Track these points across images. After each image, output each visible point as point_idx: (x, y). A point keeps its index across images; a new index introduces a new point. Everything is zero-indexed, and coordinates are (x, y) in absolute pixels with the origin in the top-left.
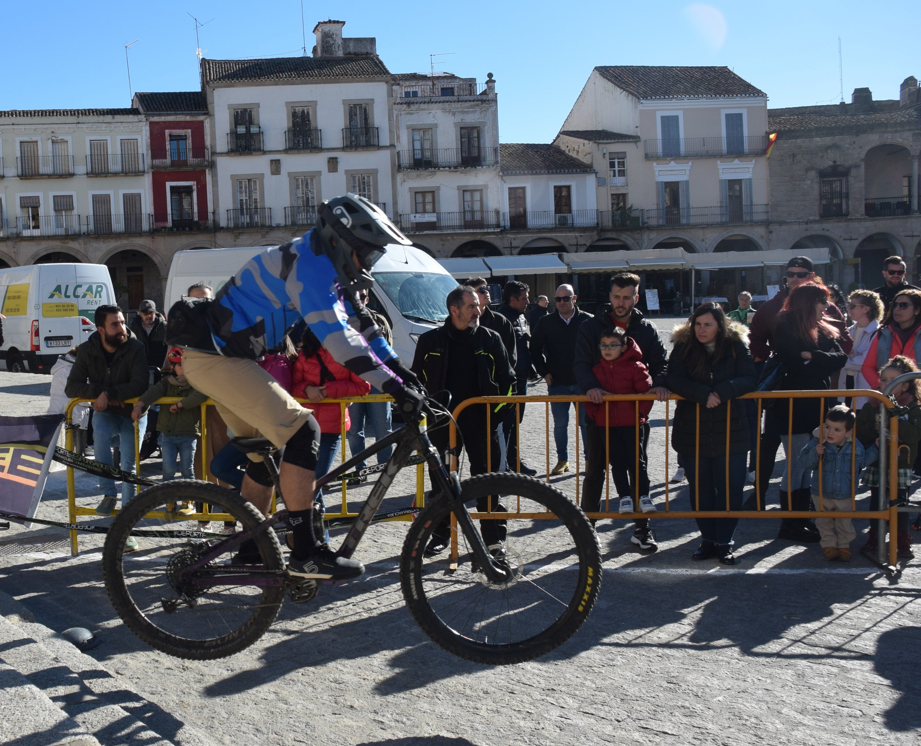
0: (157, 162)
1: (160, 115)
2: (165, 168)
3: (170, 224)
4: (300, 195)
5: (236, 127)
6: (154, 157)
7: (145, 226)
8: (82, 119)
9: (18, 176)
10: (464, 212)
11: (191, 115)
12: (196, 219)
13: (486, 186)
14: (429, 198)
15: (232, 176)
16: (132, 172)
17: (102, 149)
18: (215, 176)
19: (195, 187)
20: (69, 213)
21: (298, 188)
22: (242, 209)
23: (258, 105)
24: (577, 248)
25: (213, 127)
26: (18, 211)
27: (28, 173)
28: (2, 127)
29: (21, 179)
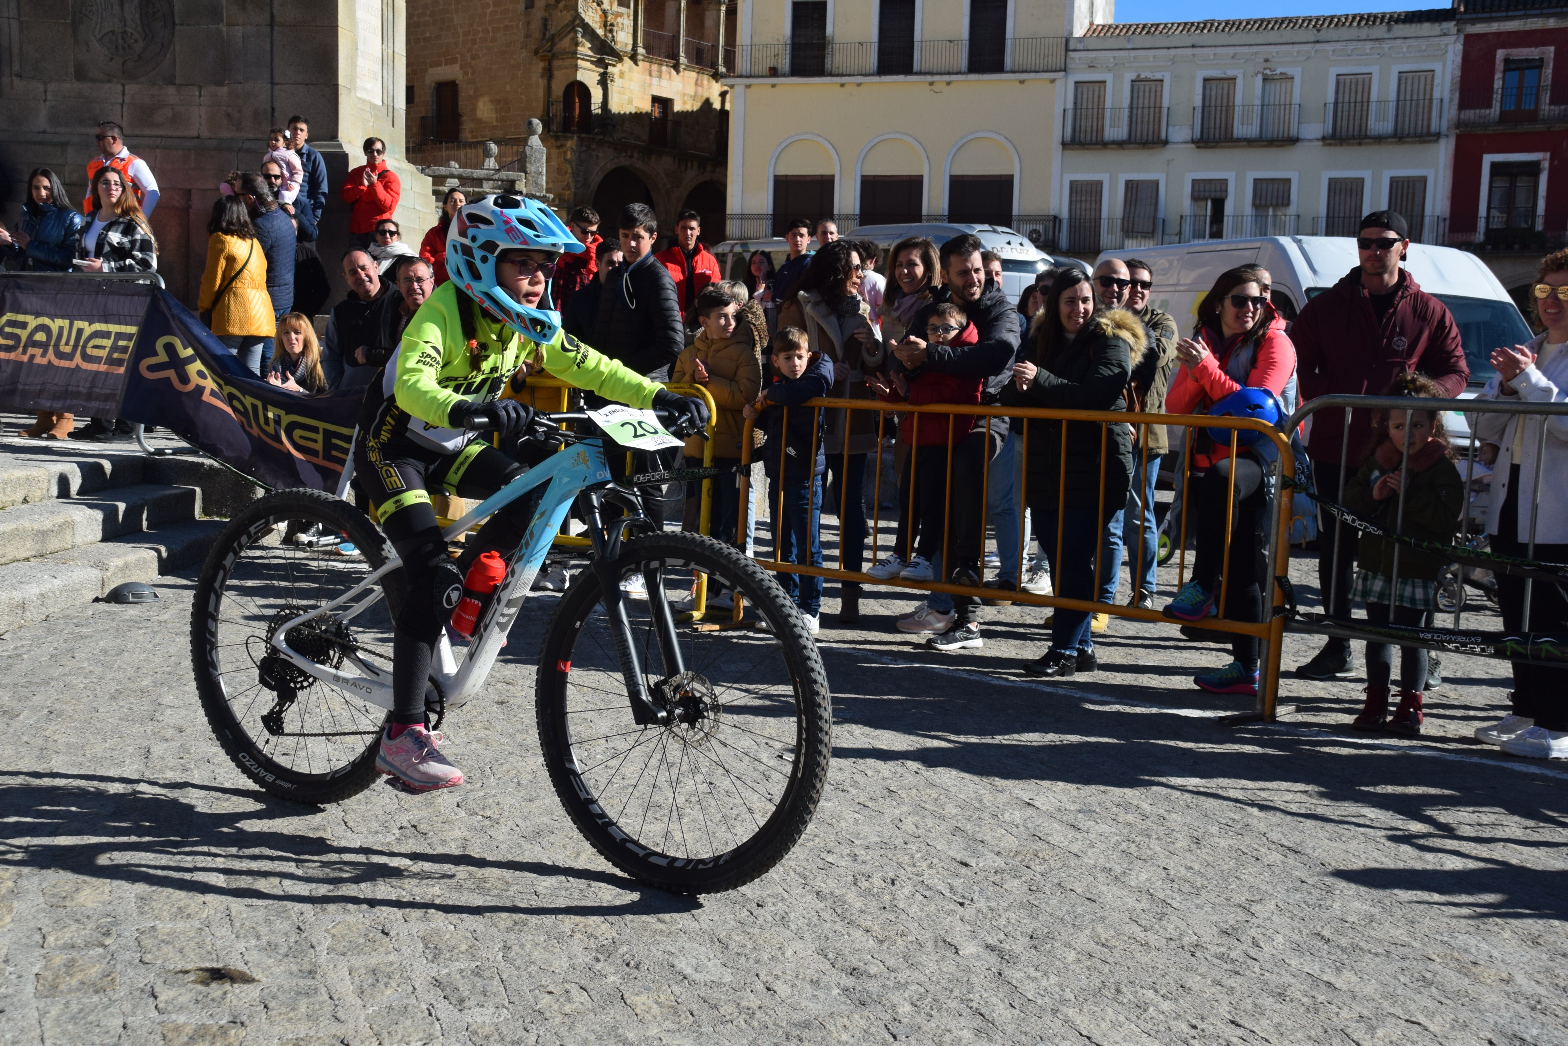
0: (1470, 114)
1: (1490, 20)
2: (1486, 125)
6: (1463, 105)
9: (1193, 141)
11: (1561, 16)
12: (1539, 227)
16: (1415, 135)
17: (1360, 90)
19: (1546, 165)
20: (1280, 211)
26: (1186, 205)
27: (1212, 136)
28: (1173, 52)
29: (1198, 147)
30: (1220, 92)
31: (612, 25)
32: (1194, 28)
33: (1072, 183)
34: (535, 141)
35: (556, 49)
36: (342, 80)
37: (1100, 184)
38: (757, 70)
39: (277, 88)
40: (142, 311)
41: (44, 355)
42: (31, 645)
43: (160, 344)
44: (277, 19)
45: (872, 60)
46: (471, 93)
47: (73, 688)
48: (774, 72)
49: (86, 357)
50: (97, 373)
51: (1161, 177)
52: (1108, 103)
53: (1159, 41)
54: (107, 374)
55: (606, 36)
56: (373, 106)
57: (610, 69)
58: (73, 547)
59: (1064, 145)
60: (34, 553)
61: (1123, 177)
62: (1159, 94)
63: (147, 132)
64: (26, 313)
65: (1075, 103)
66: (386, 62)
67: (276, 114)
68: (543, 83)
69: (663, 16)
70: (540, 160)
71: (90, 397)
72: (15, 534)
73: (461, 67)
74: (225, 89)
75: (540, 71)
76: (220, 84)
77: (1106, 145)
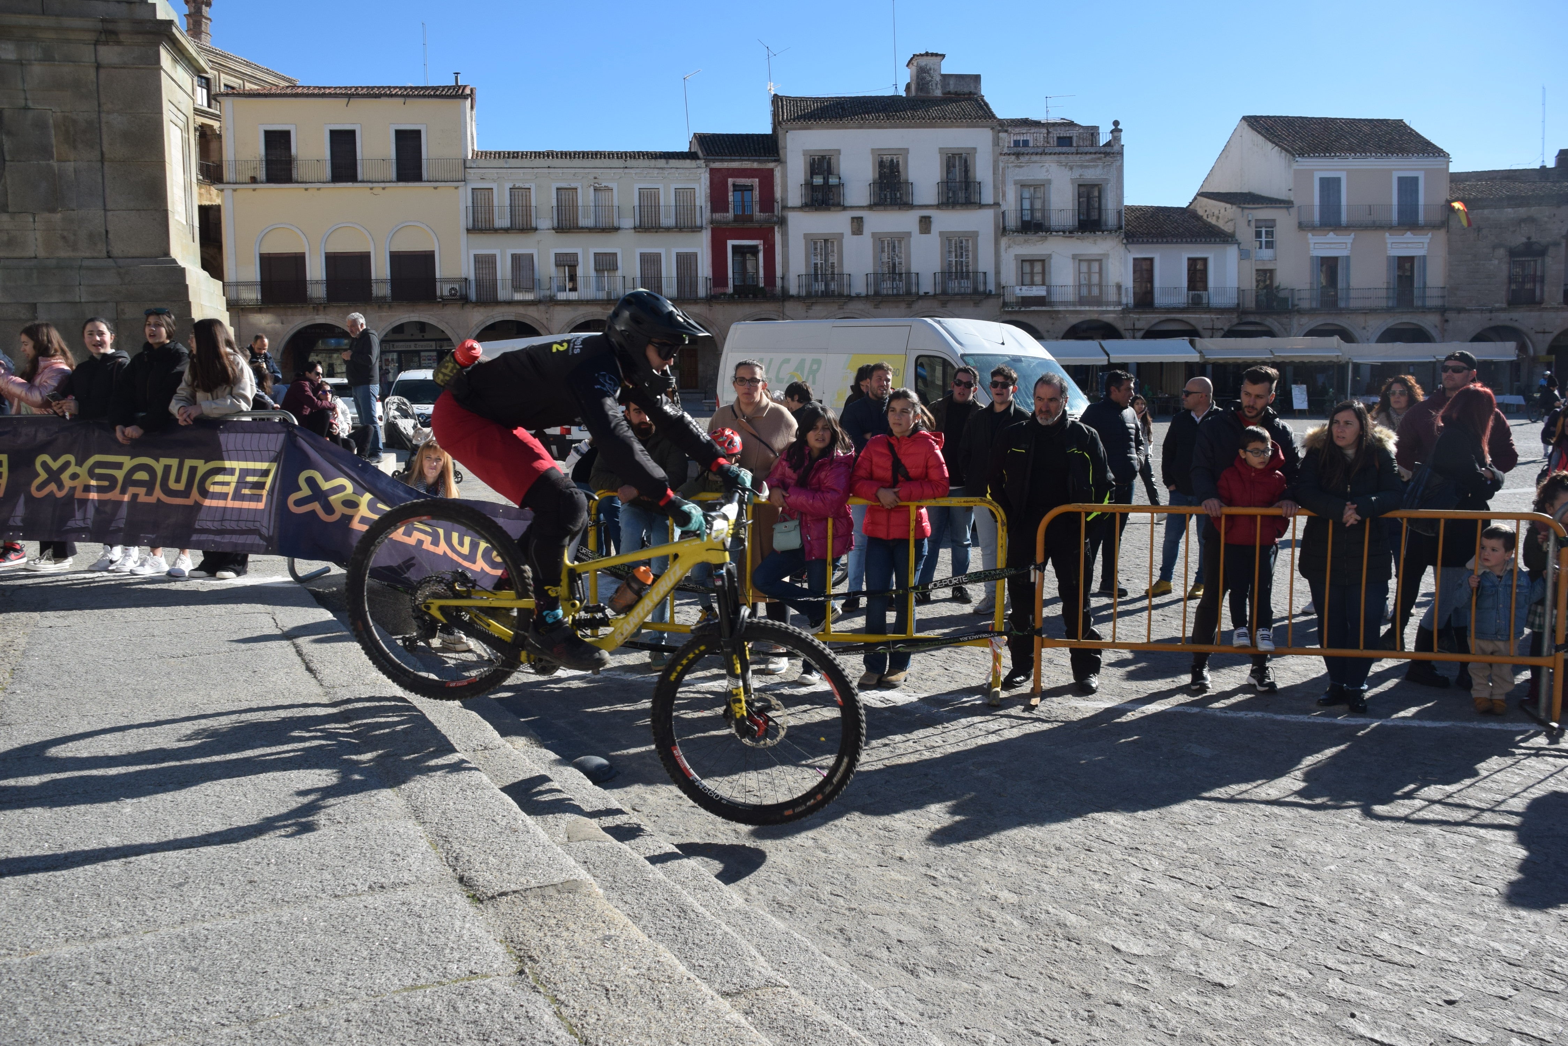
0: (718, 216)
1: (722, 161)
2: (728, 223)
3: (730, 289)
4: (886, 260)
5: (812, 177)
6: (714, 210)
7: (702, 292)
8: (630, 163)
9: (553, 229)
10: (1080, 286)
11: (759, 161)
12: (762, 285)
13: (1106, 255)
14: (1038, 268)
15: (806, 236)
16: (688, 228)
17: (653, 199)
18: (785, 235)
19: (761, 247)
20: (611, 274)
21: (883, 251)
22: (816, 274)
23: (838, 152)
24: (1213, 332)
25: (784, 176)
26: (553, 269)
27: (565, 226)
28: (536, 170)
29: (556, 232)
30: (567, 197)
32: (542, 156)
33: (475, 256)
36: (170, 206)
37: (494, 256)
38: (240, 178)
39: (109, 214)
40: (275, 448)
41: (149, 494)
43: (301, 479)
44: (107, 156)
45: (327, 172)
48: (254, 180)
49: (205, 494)
50: (226, 509)
51: (534, 252)
52: (496, 203)
53: (526, 162)
54: (237, 509)
59: (468, 231)
61: (509, 252)
62: (528, 197)
64: (115, 453)
65: (473, 203)
67: (110, 236)
74: (59, 216)
76: (53, 211)
77: (496, 231)
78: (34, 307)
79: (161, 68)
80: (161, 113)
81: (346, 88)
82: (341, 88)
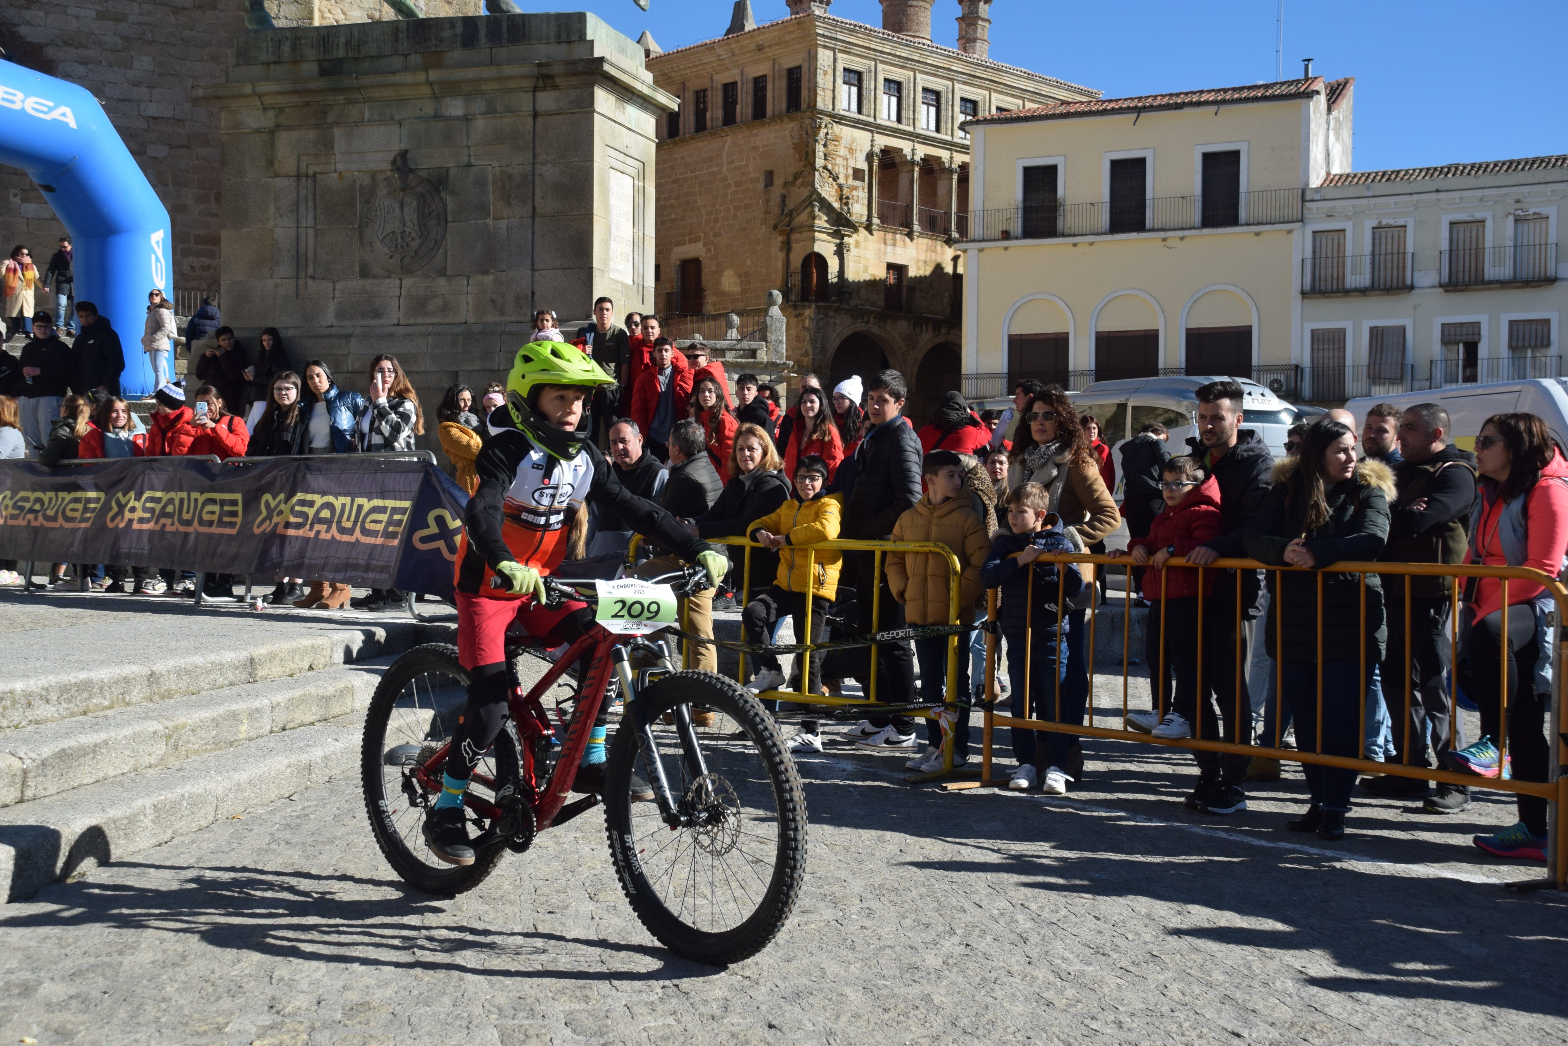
9: (1441, 286)
20: (1539, 352)
26: (1436, 349)
27: (1461, 279)
28: (1415, 197)
29: (1446, 291)
30: (1468, 235)
31: (847, 198)
32: (1437, 173)
33: (1313, 332)
34: (775, 311)
35: (793, 224)
36: (596, 263)
37: (1342, 332)
38: (989, 234)
39: (537, 273)
40: (415, 487)
41: (327, 531)
42: (317, 806)
43: (431, 517)
44: (538, 211)
45: (1104, 219)
46: (714, 268)
47: (355, 846)
48: (1006, 235)
49: (365, 532)
50: (375, 546)
51: (1407, 322)
52: (1349, 251)
53: (1400, 186)
54: (383, 546)
55: (841, 208)
56: (624, 285)
57: (846, 239)
58: (352, 711)
59: (1304, 294)
60: (318, 717)
61: (1368, 324)
62: (1402, 240)
63: (420, 320)
64: (313, 493)
65: (1314, 253)
66: (637, 244)
67: (536, 298)
68: (781, 255)
69: (897, 187)
70: (780, 330)
71: (367, 568)
72: (302, 700)
73: (704, 245)
74: (490, 278)
75: (779, 244)
76: (486, 272)
77: (1346, 292)
78: (456, 374)
79: (594, 111)
80: (592, 160)
81: (1140, 98)
82: (1132, 99)
